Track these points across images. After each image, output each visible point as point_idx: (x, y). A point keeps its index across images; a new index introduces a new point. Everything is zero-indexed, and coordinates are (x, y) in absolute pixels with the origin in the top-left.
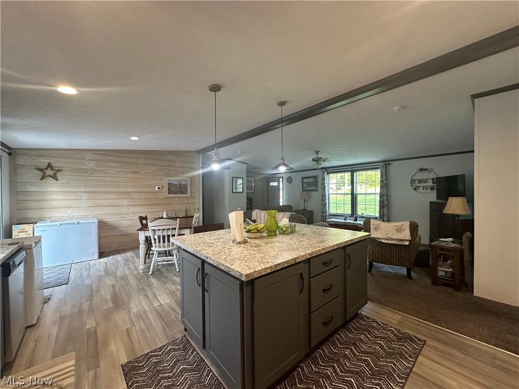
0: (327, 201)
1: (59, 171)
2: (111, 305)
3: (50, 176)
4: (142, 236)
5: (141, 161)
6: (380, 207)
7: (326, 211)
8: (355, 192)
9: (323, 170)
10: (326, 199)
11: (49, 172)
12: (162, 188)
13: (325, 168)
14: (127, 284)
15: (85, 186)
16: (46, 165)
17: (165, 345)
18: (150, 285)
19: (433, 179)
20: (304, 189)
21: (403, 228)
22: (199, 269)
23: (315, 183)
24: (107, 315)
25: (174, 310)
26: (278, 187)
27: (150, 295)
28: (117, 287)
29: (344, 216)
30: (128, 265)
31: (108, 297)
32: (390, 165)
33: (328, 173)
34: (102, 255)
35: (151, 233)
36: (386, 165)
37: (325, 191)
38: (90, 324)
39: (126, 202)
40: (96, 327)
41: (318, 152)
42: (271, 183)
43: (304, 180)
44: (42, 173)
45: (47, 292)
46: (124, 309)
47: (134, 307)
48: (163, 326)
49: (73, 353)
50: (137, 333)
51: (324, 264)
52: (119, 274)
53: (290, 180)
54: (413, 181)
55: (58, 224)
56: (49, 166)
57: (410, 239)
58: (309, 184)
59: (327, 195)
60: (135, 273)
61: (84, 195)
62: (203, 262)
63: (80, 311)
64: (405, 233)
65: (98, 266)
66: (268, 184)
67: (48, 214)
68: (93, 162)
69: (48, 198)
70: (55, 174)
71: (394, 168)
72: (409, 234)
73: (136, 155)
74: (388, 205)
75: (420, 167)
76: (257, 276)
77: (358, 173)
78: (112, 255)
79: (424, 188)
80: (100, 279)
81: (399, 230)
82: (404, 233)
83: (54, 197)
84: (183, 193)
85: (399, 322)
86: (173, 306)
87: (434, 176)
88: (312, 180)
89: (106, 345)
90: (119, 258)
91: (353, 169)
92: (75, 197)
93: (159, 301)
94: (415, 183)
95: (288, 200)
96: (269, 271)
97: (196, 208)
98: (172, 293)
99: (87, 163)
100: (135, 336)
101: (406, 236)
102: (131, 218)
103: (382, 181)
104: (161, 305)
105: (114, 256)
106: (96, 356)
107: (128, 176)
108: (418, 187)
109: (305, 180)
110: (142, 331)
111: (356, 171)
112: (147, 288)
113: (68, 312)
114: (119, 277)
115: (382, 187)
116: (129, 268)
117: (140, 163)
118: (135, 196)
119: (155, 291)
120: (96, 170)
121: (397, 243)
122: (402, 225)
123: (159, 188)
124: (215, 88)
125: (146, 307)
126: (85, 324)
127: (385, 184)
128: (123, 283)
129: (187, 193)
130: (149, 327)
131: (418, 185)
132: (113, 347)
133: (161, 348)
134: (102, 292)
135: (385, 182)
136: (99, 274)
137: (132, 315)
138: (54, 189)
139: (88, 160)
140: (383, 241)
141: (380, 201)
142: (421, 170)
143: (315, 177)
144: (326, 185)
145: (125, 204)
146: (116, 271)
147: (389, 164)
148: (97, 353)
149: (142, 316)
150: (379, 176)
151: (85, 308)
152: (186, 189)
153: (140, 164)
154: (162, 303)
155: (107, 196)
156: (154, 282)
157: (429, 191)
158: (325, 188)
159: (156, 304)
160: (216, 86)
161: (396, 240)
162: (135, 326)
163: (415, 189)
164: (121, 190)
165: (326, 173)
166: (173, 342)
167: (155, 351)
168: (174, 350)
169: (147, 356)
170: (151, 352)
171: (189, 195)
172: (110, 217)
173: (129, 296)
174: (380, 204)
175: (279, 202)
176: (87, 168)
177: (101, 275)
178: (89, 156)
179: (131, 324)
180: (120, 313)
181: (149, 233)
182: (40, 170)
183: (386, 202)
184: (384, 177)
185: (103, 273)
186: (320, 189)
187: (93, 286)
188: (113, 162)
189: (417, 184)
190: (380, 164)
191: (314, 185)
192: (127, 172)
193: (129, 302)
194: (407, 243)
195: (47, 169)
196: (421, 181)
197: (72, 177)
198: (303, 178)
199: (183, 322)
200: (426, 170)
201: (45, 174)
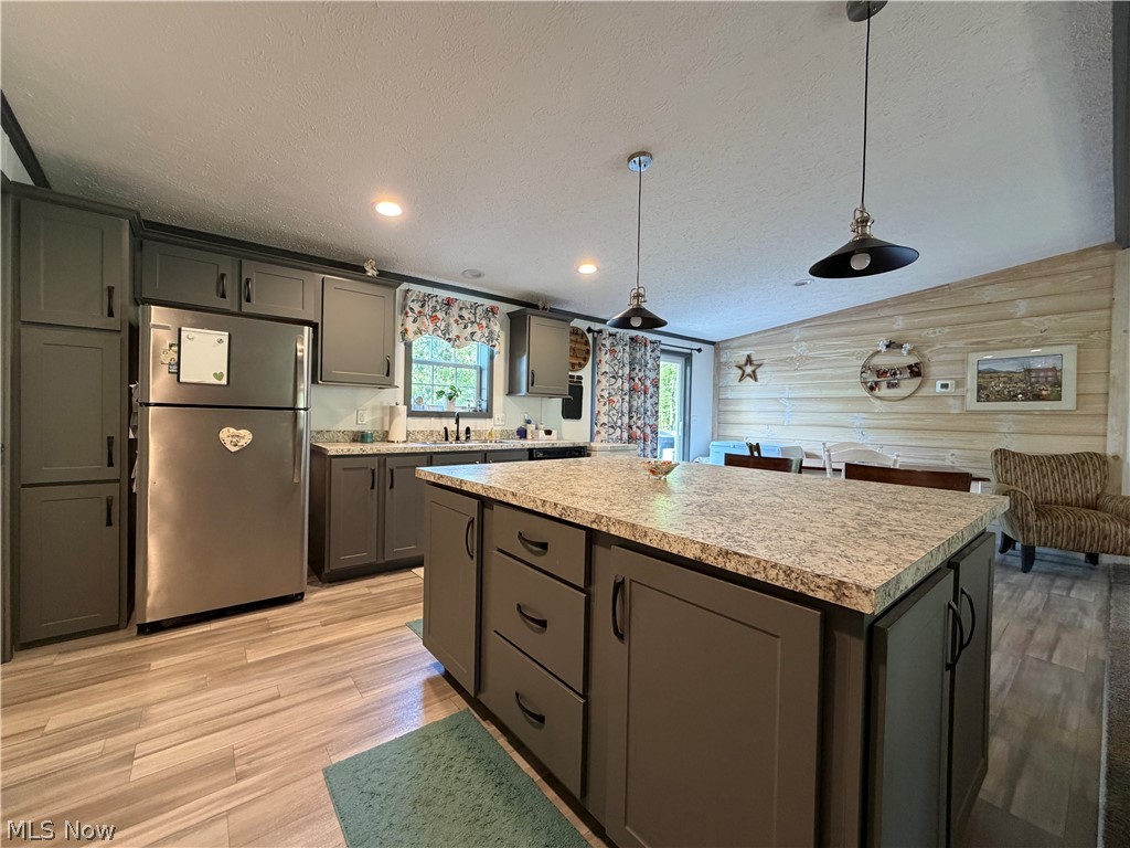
1: (760, 365)
3: (748, 375)
11: (748, 369)
12: (958, 384)
15: (790, 388)
16: (744, 359)
39: (858, 419)
44: (740, 372)
56: (749, 360)
61: (787, 403)
68: (804, 343)
70: (754, 372)
73: (887, 312)
92: (777, 408)
99: (794, 348)
117: (896, 327)
118: (879, 407)
120: (807, 358)
123: (945, 386)
129: (1060, 400)
138: (752, 394)
139: (797, 341)
145: (857, 424)
152: (1058, 384)
171: (1068, 403)
176: (795, 355)
178: (798, 334)
182: (740, 368)
188: (837, 336)
195: (746, 365)
197: (775, 374)
201: (744, 372)
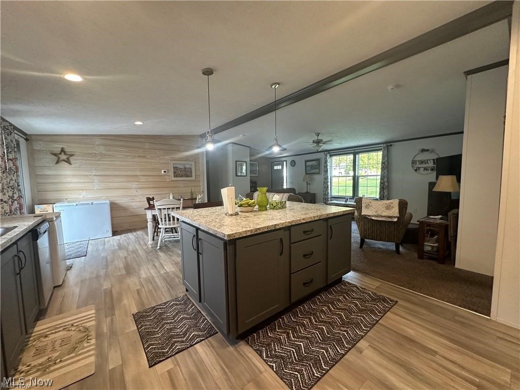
0: (329, 184)
1: (72, 155)
2: (124, 272)
3: (64, 160)
4: (149, 215)
5: (147, 146)
6: (380, 188)
7: (328, 193)
8: (356, 175)
9: (326, 153)
10: (328, 182)
11: (63, 156)
12: (168, 171)
13: (328, 151)
14: (137, 256)
15: (96, 170)
16: (60, 150)
17: (169, 301)
18: (158, 258)
19: (434, 160)
20: (307, 173)
21: (392, 205)
22: (194, 236)
23: (318, 166)
24: (121, 280)
25: (178, 277)
26: (281, 171)
27: (157, 264)
28: (129, 259)
29: (344, 198)
30: (138, 241)
31: (121, 265)
32: (392, 147)
33: (331, 156)
34: (115, 233)
35: (157, 212)
36: (388, 146)
37: (327, 174)
38: (106, 285)
39: (134, 185)
40: (111, 288)
41: (319, 134)
42: (275, 167)
43: (307, 163)
44: (57, 158)
45: (68, 262)
46: (136, 275)
47: (143, 274)
48: (167, 287)
49: (93, 306)
50: (146, 292)
51: (305, 232)
52: (130, 248)
53: (293, 163)
54: (414, 162)
55: (75, 204)
56: (63, 151)
57: (398, 216)
58: (312, 166)
59: (329, 178)
60: (144, 247)
61: (95, 178)
62: (198, 229)
63: (98, 277)
64: (394, 210)
65: (112, 242)
66: (272, 168)
67: (64, 195)
68: (101, 147)
69: (65, 180)
70: (68, 159)
71: (396, 149)
72: (397, 211)
73: (142, 140)
74: (388, 187)
75: (421, 147)
76: (238, 237)
77: (360, 155)
78: (124, 233)
79: (426, 169)
80: (114, 252)
81: (388, 208)
82: (392, 211)
83: (69, 180)
84: (187, 176)
85: (378, 287)
86: (178, 273)
87: (435, 157)
88: (314, 163)
89: (120, 300)
90: (130, 236)
91: (355, 151)
92: (88, 180)
93: (165, 270)
94: (416, 164)
95: (291, 183)
96: (249, 234)
97: (201, 191)
98: (177, 264)
99: (96, 148)
100: (143, 294)
101: (395, 213)
102: (141, 200)
103: (383, 163)
104: (167, 273)
105: (127, 234)
106: (112, 309)
107: (137, 160)
108: (419, 168)
109: (309, 164)
110: (150, 291)
111: (358, 153)
112: (156, 260)
113: (88, 277)
114: (130, 251)
115: (383, 169)
116: (140, 244)
117: (146, 147)
118: (143, 179)
119: (161, 262)
120: (104, 154)
121: (386, 220)
122: (392, 203)
123: (165, 172)
124: (208, 72)
125: (154, 274)
126: (103, 285)
127: (386, 166)
128: (134, 255)
129: (192, 177)
130: (156, 288)
131: (420, 166)
132: (125, 302)
133: (165, 303)
134: (116, 262)
135: (386, 163)
136: (113, 248)
137: (141, 280)
138: (69, 173)
139: (98, 145)
140: (373, 218)
141: (381, 183)
142: (423, 150)
143: (318, 160)
144: (328, 167)
145: (134, 186)
146: (128, 246)
147: (391, 145)
148: (113, 306)
149: (150, 280)
150: (381, 157)
151: (102, 274)
152: (191, 172)
153: (147, 149)
154: (168, 271)
155: (117, 179)
156: (161, 255)
157: (430, 172)
158: (327, 171)
159: (162, 272)
160: (208, 70)
161: (385, 217)
162: (144, 287)
163: (416, 170)
164: (130, 173)
165: (328, 155)
166: (176, 299)
167: (160, 305)
168: (176, 304)
169: (154, 309)
170: (157, 306)
171: (193, 178)
172: (121, 199)
173: (139, 265)
174: (380, 185)
175: (283, 185)
176: (97, 152)
177: (115, 249)
178: (98, 141)
179: (140, 286)
180: (131, 278)
181: (156, 212)
182: (55, 155)
183: (386, 184)
184: (386, 159)
185: (117, 248)
186: (323, 172)
187: (108, 257)
188: (121, 146)
189: (418, 165)
190: (382, 145)
191: (318, 168)
192: (134, 157)
193: (140, 270)
194: (396, 220)
195: (60, 154)
196: (422, 162)
197: (84, 162)
198: (306, 161)
199: (184, 284)
200: (428, 150)
201: (59, 158)
